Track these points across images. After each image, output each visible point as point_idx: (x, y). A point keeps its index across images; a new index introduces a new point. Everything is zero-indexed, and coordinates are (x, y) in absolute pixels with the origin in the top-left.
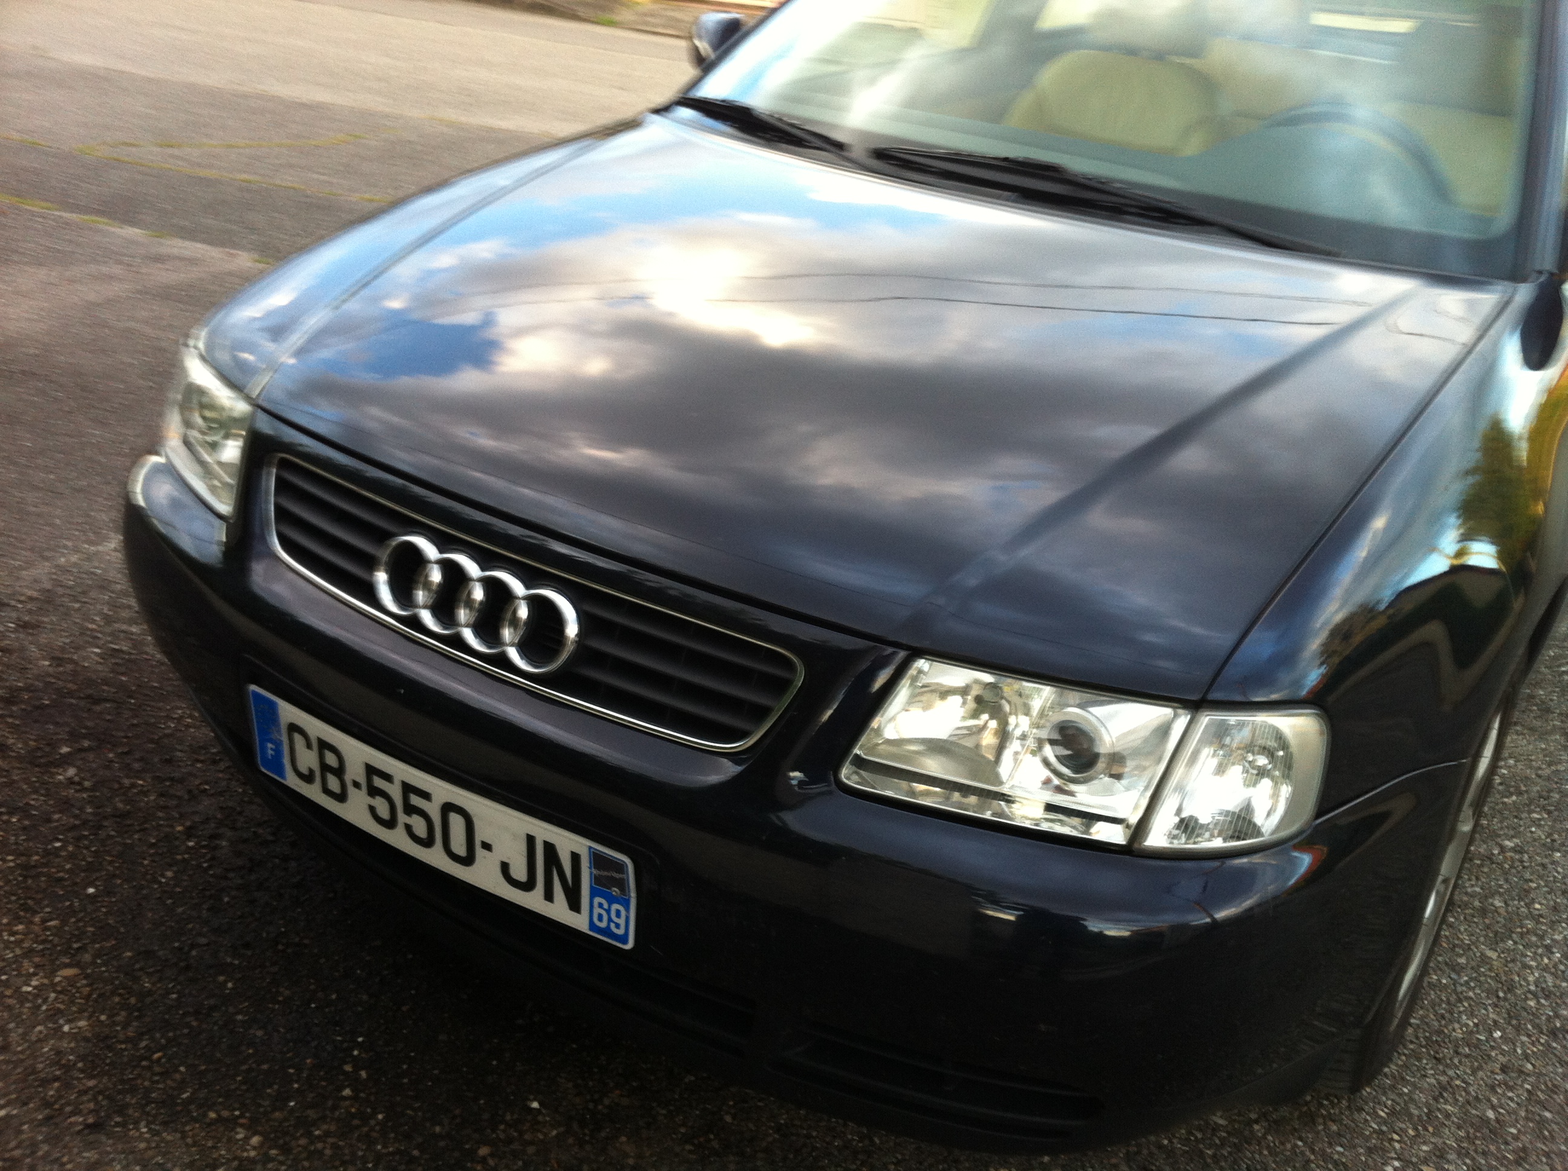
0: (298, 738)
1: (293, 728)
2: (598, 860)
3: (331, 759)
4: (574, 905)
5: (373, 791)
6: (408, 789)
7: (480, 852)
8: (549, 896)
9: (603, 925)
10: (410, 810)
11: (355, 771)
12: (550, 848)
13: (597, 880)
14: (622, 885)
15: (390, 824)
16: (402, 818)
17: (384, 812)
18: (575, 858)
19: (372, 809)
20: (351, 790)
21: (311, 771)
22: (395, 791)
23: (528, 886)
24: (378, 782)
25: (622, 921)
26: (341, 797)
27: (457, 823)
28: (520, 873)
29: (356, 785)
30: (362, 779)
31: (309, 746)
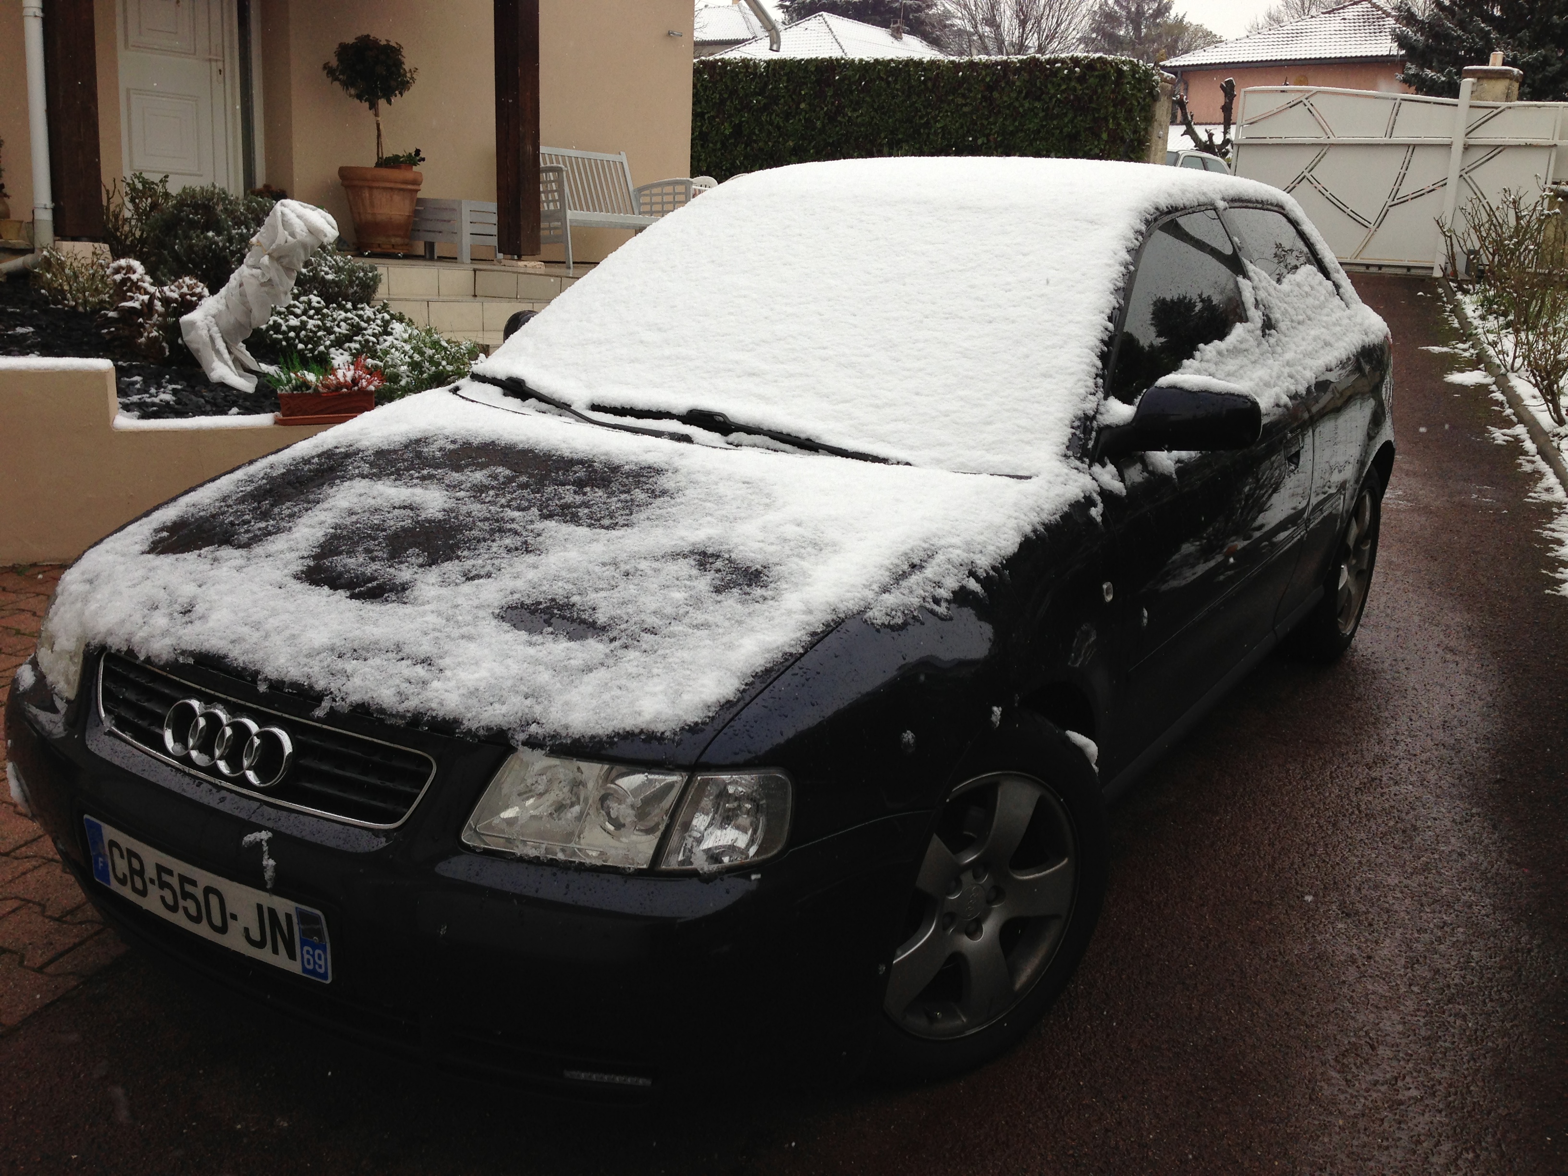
0: (116, 852)
1: (113, 844)
2: (304, 917)
3: (136, 864)
4: (292, 956)
5: (163, 885)
6: (183, 879)
7: (230, 921)
8: (275, 951)
9: (311, 967)
10: (186, 895)
11: (151, 872)
12: (272, 912)
13: (303, 932)
14: (319, 933)
15: (174, 909)
16: (182, 903)
17: (170, 900)
18: (288, 917)
19: (163, 898)
20: (150, 887)
21: (124, 875)
22: (174, 882)
23: (261, 945)
24: (166, 878)
25: (322, 963)
26: (143, 893)
27: (214, 901)
28: (256, 935)
29: (152, 881)
30: (155, 877)
31: (122, 856)
